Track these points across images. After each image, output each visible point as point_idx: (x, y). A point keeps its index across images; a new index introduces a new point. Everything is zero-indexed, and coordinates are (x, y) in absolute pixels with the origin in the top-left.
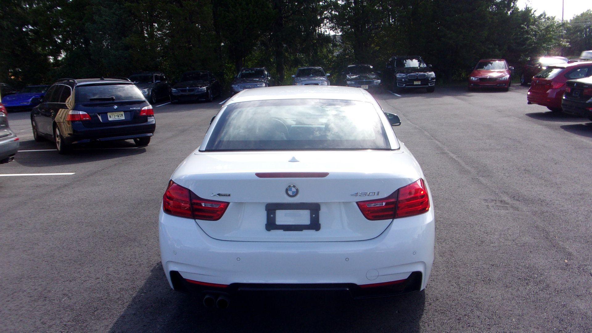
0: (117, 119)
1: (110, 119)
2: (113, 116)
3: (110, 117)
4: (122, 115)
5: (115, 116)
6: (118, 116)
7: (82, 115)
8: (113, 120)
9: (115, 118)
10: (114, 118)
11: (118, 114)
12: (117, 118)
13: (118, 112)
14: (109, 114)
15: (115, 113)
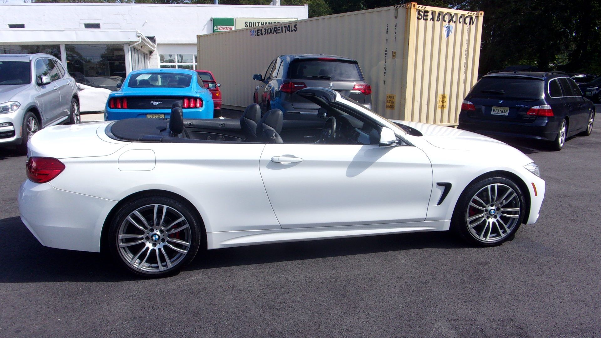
0: (500, 115)
1: (492, 113)
2: (497, 111)
3: (494, 111)
4: (507, 111)
5: (499, 111)
6: (502, 112)
7: (469, 105)
8: (495, 114)
9: (499, 113)
10: (497, 113)
11: (503, 109)
12: (500, 113)
13: (503, 107)
14: (493, 108)
15: (500, 107)
